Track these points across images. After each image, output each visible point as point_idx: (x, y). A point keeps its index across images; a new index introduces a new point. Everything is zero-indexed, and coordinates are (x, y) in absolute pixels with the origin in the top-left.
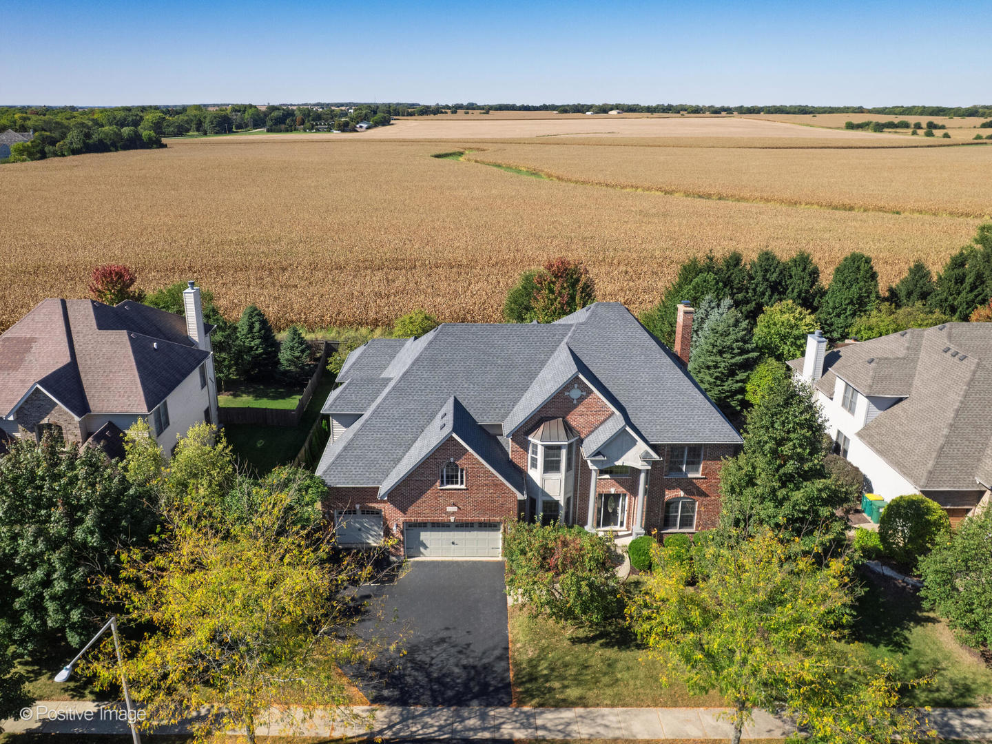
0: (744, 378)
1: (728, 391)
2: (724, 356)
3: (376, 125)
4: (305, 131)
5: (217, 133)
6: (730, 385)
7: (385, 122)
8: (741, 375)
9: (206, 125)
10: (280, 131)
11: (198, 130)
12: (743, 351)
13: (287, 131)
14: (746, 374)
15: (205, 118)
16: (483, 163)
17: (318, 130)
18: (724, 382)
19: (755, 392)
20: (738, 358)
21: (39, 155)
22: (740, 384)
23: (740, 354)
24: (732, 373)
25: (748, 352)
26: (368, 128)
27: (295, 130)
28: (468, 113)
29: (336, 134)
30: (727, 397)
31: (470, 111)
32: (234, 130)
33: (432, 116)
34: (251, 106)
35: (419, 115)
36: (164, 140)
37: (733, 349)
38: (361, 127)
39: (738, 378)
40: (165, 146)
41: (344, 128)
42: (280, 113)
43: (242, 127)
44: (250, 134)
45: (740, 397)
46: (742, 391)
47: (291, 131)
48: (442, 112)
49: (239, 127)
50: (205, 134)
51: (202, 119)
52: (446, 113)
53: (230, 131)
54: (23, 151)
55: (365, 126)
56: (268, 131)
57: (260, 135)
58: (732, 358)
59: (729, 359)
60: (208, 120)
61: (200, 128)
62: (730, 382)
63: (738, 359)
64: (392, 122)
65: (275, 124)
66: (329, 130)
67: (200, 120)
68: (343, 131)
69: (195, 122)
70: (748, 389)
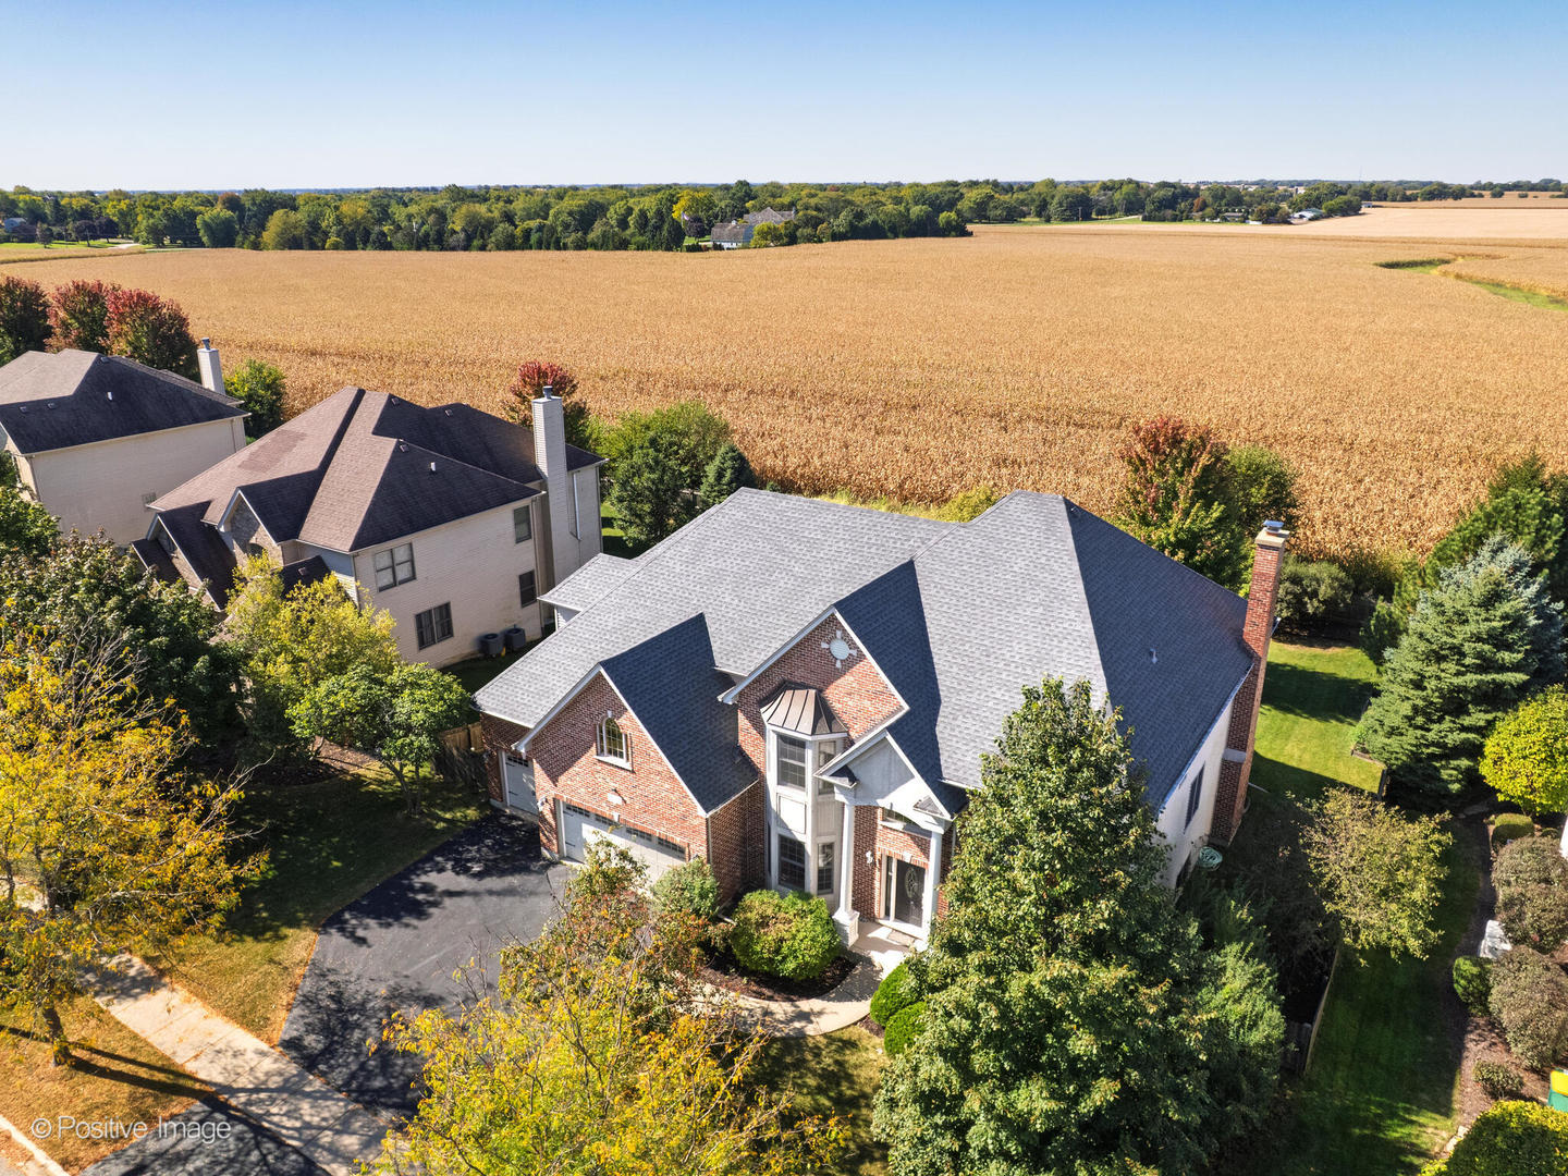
0: (1482, 723)
1: (1433, 744)
2: (1443, 666)
3: (1331, 214)
4: (1203, 219)
5: (1066, 220)
6: (1448, 732)
7: (1350, 210)
8: (1477, 717)
9: (1053, 208)
10: (1163, 220)
11: (1039, 215)
12: (1486, 665)
13: (1175, 219)
14: (1490, 717)
15: (1053, 197)
16: (1470, 279)
17: (1225, 220)
18: (1433, 722)
19: (1498, 761)
20: (1469, 677)
21: (786, 240)
22: (1471, 736)
23: (1480, 669)
24: (1455, 704)
25: (1502, 668)
26: (1311, 219)
27: (1187, 218)
28: (1526, 196)
29: (1253, 226)
30: (1432, 757)
31: (1531, 194)
32: (1094, 216)
33: (1450, 202)
34: (1130, 181)
35: (1424, 199)
36: (970, 227)
37: (1464, 655)
38: (1301, 217)
39: (1467, 721)
40: (970, 234)
41: (1269, 217)
42: (1170, 192)
43: (1108, 211)
44: (1117, 222)
45: (1464, 763)
46: (1475, 751)
47: (1181, 220)
48: (1473, 196)
49: (1101, 212)
50: (1048, 221)
51: (1048, 199)
52: (1481, 196)
53: (1087, 217)
54: (767, 233)
55: (1308, 215)
56: (1145, 219)
57: (1133, 225)
58: (1458, 674)
59: (1448, 675)
60: (1056, 201)
61: (1043, 212)
62: (1446, 724)
63: (1471, 679)
64: (1363, 210)
65: (1158, 209)
66: (1244, 220)
67: (1045, 200)
68: (1266, 222)
69: (1037, 203)
70: (1487, 750)
